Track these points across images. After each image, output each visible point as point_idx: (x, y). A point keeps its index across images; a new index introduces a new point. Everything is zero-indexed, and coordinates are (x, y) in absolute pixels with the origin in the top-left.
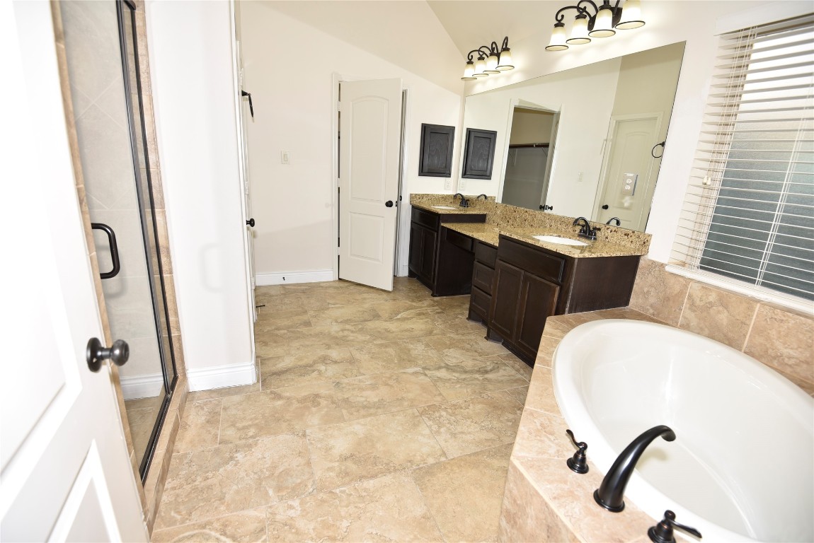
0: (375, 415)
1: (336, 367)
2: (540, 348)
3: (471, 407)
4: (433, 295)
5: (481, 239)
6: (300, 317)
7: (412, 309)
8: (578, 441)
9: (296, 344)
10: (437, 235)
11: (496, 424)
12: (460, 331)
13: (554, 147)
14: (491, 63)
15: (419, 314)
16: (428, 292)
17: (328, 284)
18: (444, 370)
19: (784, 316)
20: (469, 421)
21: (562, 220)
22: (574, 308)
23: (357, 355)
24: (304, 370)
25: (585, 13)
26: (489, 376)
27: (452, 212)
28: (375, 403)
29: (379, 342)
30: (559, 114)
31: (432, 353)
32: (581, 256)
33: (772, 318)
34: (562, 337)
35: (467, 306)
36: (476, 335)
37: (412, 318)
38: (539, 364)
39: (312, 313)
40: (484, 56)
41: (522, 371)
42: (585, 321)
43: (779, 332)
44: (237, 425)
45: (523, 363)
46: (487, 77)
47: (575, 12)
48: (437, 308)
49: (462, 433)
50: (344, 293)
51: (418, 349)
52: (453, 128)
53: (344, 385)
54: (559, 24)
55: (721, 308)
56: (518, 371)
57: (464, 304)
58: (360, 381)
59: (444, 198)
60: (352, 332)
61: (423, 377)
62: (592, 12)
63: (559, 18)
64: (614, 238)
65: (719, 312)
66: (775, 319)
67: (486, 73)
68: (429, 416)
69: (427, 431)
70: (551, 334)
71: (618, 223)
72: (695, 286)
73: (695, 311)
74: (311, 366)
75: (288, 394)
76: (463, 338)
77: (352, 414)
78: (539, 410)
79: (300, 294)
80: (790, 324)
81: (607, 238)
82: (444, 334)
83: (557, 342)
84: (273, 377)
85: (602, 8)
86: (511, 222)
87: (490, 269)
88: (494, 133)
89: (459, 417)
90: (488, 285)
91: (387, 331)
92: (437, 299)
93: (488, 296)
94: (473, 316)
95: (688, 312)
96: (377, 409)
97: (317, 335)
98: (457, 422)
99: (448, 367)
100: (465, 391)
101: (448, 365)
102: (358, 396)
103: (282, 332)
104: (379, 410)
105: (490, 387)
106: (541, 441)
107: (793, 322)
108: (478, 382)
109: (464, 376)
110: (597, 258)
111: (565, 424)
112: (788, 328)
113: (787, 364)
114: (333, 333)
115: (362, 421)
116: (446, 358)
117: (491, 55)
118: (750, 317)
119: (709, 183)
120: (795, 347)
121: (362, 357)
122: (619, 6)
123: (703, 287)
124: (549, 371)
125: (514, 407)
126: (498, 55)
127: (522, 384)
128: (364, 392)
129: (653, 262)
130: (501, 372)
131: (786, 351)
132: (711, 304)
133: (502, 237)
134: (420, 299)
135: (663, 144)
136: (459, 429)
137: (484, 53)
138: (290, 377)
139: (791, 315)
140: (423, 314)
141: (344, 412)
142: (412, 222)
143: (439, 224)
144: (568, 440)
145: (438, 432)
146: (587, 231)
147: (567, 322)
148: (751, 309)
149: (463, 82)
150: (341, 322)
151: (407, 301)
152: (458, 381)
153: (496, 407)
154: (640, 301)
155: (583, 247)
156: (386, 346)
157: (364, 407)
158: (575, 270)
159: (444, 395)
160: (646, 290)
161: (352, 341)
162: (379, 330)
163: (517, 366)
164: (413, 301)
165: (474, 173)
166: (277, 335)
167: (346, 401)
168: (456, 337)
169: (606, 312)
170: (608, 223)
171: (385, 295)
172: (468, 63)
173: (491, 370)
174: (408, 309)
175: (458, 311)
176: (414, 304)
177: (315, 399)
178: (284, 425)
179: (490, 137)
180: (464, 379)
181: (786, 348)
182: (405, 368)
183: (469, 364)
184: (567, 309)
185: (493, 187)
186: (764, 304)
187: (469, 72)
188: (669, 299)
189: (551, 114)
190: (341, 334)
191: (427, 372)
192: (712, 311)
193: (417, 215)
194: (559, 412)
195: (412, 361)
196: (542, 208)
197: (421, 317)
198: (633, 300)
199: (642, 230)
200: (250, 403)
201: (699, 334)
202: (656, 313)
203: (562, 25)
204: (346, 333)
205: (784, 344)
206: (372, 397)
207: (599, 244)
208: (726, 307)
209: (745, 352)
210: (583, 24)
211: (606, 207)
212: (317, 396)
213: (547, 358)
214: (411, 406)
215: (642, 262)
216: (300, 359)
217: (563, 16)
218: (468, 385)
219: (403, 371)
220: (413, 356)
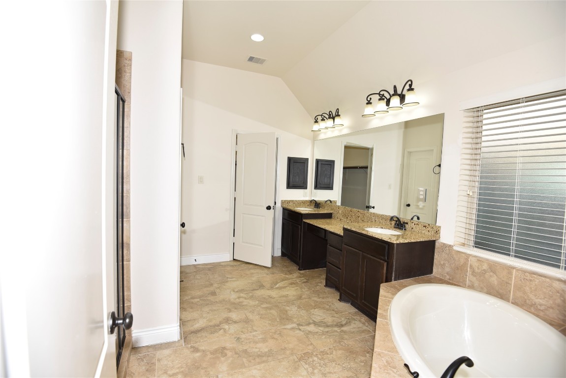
0: (267, 361)
1: (236, 325)
2: (379, 307)
3: (334, 353)
4: (300, 269)
5: (331, 230)
6: (208, 289)
7: (285, 280)
8: (413, 371)
9: (206, 309)
10: (301, 227)
11: (353, 365)
12: (321, 296)
13: (371, 168)
14: (330, 122)
15: (292, 284)
16: (295, 267)
17: (226, 264)
18: (312, 326)
19: (532, 277)
20: (334, 363)
21: (382, 217)
22: (397, 277)
23: (251, 316)
24: (214, 328)
25: (383, 97)
26: (344, 329)
27: (310, 212)
28: (266, 352)
29: (265, 306)
30: (372, 149)
31: (303, 313)
32: (398, 242)
33: (524, 279)
34: (392, 298)
35: (324, 276)
36: (332, 298)
37: (287, 287)
38: (380, 318)
39: (216, 285)
40: (325, 118)
41: (367, 324)
42: (405, 286)
43: (531, 288)
44: (168, 373)
45: (367, 318)
46: (327, 130)
47: (378, 97)
48: (302, 279)
49: (330, 373)
50: (237, 270)
51: (293, 310)
52: (307, 159)
53: (243, 340)
54: (369, 103)
55: (492, 274)
56: (364, 324)
57: (322, 275)
58: (254, 336)
59: (303, 203)
60: (245, 298)
61: (298, 331)
62: (388, 97)
63: (369, 99)
64: (417, 229)
65: (491, 276)
66: (527, 279)
67: (326, 128)
68: (305, 361)
69: (305, 373)
70: (385, 297)
71: (418, 218)
72: (473, 259)
73: (475, 276)
74: (218, 326)
75: (203, 348)
76: (323, 300)
77: (250, 362)
78: (384, 351)
79: (207, 271)
80: (536, 283)
81: (412, 228)
82: (310, 298)
83: (390, 302)
84: (191, 335)
85: (393, 95)
86: (349, 218)
87: (338, 251)
88: (333, 162)
89: (326, 361)
90: (338, 262)
91: (270, 297)
92: (302, 272)
93: (339, 270)
94: (329, 284)
95: (471, 276)
96: (268, 357)
97: (221, 302)
98: (325, 364)
99: (315, 323)
100: (329, 341)
101: (314, 321)
102: (253, 348)
103: (196, 300)
104: (269, 358)
105: (346, 336)
106: (387, 373)
107: (538, 281)
108: (337, 334)
109: (327, 330)
110: (408, 243)
111: (402, 360)
112: (536, 285)
113: (540, 310)
114: (232, 300)
115: (258, 367)
116: (313, 316)
117: (329, 118)
118: (511, 278)
119: (471, 194)
120: (543, 297)
121: (254, 317)
122: (403, 93)
123: (479, 260)
124: (387, 323)
125: (364, 351)
126: (333, 118)
127: (368, 334)
128: (257, 345)
129: (444, 244)
130: (353, 325)
131: (538, 301)
132: (485, 271)
133: (345, 230)
134: (290, 272)
135: (440, 166)
136: (327, 370)
137: (324, 117)
138: (204, 334)
139: (535, 276)
140: (294, 284)
141: (244, 360)
142: (283, 219)
143: (302, 220)
144: (406, 370)
145: (313, 373)
146: (400, 224)
147: (394, 287)
148: (510, 273)
149: (312, 132)
150: (237, 292)
151: (282, 274)
152: (323, 333)
153: (352, 352)
154: (440, 270)
155: (398, 235)
156: (270, 309)
157: (259, 356)
158: (395, 251)
159: (314, 344)
160: (442, 263)
161: (246, 305)
162: (264, 296)
163: (363, 320)
164: (286, 274)
165: (322, 186)
166: (192, 303)
167: (245, 351)
168: (319, 300)
169: (418, 279)
170: (412, 219)
171: (266, 271)
172: (315, 122)
173: (345, 324)
174: (283, 280)
175: (318, 280)
176: (287, 276)
177: (222, 351)
178: (202, 371)
179: (331, 164)
180: (327, 332)
181: (537, 298)
182: (285, 325)
183: (329, 320)
184: (393, 278)
185: (334, 195)
186: (518, 270)
187: (316, 127)
188: (458, 269)
189: (367, 149)
190: (238, 300)
191: (301, 327)
192: (486, 276)
193: (286, 214)
194: (397, 352)
195: (289, 319)
196: (368, 207)
197: (293, 286)
198: (435, 269)
199: (434, 223)
200: (177, 355)
201: (480, 291)
202: (451, 278)
203: (371, 103)
204: (241, 300)
205: (535, 296)
206: (264, 348)
207: (408, 233)
208: (494, 273)
209: (512, 303)
210: (383, 103)
211: (408, 205)
212: (224, 348)
213: (385, 314)
214: (292, 354)
215: (437, 244)
216: (210, 320)
217: (371, 99)
218: (330, 336)
219: (283, 327)
220: (290, 315)
